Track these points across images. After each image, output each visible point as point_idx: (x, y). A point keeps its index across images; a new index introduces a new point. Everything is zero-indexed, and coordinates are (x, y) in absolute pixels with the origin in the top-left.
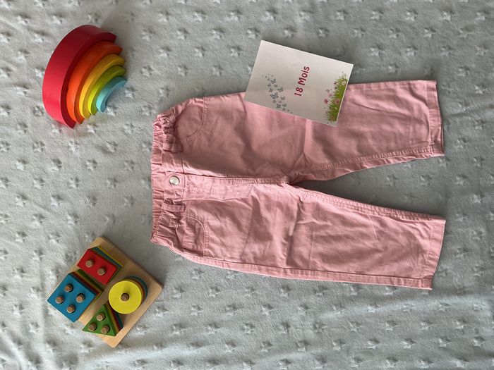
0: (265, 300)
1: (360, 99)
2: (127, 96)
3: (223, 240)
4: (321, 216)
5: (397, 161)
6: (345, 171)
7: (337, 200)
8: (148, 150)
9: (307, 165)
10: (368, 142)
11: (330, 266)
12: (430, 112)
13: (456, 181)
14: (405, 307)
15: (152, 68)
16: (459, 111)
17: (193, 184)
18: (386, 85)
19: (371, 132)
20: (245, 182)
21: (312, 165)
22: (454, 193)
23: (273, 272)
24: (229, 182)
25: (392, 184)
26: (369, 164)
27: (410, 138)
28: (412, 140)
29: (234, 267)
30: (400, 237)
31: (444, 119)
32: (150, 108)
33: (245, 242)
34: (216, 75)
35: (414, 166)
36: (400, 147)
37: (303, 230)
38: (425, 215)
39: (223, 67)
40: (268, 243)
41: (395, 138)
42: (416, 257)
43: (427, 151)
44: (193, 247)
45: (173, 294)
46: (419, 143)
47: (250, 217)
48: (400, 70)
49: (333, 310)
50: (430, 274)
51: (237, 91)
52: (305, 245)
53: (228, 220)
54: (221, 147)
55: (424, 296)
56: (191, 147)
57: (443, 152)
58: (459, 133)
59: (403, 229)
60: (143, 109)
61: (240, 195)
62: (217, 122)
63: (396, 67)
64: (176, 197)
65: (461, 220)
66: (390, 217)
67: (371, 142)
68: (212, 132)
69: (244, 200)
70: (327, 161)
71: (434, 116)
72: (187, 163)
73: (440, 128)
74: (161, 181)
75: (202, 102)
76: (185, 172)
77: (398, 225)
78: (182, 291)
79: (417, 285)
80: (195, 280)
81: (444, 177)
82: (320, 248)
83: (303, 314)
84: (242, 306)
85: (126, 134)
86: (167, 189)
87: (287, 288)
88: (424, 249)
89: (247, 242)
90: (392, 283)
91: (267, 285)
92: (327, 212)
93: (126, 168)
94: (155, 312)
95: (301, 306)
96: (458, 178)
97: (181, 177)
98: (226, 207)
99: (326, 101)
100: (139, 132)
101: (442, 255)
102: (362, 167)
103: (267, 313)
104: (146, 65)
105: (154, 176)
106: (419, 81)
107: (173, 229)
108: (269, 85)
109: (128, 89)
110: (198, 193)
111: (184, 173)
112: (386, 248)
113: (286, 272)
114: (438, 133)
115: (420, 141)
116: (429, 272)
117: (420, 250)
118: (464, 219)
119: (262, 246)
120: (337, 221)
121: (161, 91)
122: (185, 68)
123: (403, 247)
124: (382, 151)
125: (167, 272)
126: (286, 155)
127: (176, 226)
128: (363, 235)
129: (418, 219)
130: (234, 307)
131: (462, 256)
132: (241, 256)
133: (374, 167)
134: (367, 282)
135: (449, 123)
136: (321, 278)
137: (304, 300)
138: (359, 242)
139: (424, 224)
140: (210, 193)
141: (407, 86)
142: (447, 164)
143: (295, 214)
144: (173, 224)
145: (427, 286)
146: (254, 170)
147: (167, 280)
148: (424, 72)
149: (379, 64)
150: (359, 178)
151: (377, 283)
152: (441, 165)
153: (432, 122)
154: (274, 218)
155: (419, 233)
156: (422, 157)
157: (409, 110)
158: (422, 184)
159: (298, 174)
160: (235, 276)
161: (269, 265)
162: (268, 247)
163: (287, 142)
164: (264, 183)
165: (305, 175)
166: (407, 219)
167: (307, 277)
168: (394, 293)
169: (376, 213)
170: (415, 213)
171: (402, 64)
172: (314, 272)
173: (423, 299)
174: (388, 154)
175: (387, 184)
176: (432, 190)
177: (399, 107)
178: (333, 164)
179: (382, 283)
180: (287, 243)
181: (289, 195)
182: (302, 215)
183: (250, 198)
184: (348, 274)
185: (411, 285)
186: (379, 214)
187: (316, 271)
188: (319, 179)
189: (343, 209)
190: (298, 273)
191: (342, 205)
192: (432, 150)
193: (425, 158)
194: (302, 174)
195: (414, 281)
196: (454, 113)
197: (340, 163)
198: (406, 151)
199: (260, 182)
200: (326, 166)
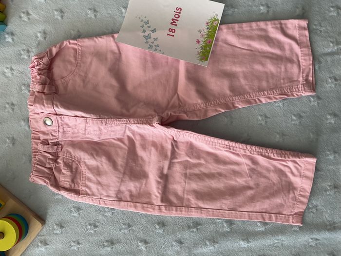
0: (142, 235)
1: (233, 39)
2: (7, 40)
3: (99, 179)
4: (195, 154)
5: (269, 101)
7: (209, 139)
8: (27, 92)
9: (181, 105)
10: (240, 82)
11: (204, 203)
12: (301, 51)
13: (327, 119)
14: (276, 241)
15: (31, 12)
16: (330, 50)
17: (67, 125)
18: (257, 25)
19: (243, 72)
20: (118, 122)
21: (185, 105)
22: (325, 131)
23: (148, 209)
24: (102, 123)
25: (263, 123)
26: (241, 103)
27: (282, 77)
28: (284, 79)
29: (111, 205)
30: (272, 174)
31: (315, 58)
32: (28, 51)
33: (120, 180)
34: (91, 18)
35: (286, 105)
36: (272, 86)
37: (178, 168)
38: (296, 153)
39: (98, 9)
40: (144, 182)
41: (267, 77)
42: (287, 195)
43: (299, 90)
44: (71, 185)
45: (54, 229)
46: (290, 82)
47: (126, 156)
48: (271, 10)
49: (206, 245)
50: (301, 210)
51: (111, 32)
52: (179, 183)
53: (104, 159)
54: (95, 88)
55: (295, 231)
56: (66, 88)
57: (314, 91)
58: (330, 72)
59: (275, 166)
60: (22, 52)
61: (115, 134)
62: (91, 63)
63: (268, 7)
64: (52, 138)
65: (331, 157)
66: (262, 155)
67: (243, 82)
68: (86, 73)
69: (120, 140)
70: (199, 101)
71: (305, 55)
72: (58, 103)
73: (311, 67)
74: (37, 122)
75: (76, 44)
76: (58, 113)
77: (269, 163)
78: (62, 227)
79: (288, 221)
80: (74, 217)
81: (315, 116)
82: (194, 185)
83: (178, 248)
84: (119, 241)
85: (7, 77)
86: (42, 130)
88: (295, 186)
89: (122, 181)
90: (264, 219)
91: (143, 221)
92: (200, 150)
93: (7, 110)
94: (38, 246)
95: (176, 241)
96: (329, 117)
97: (54, 117)
98: (104, 147)
99: (198, 42)
100: (18, 75)
101: (313, 192)
102: (235, 107)
103: (143, 248)
104: (24, 10)
105: (31, 117)
106: (290, 20)
107: (50, 169)
108: (143, 26)
109: (8, 34)
110: (73, 133)
111: (56, 114)
112: (257, 185)
113: (160, 209)
114: (309, 73)
115: (291, 80)
116: (301, 208)
117: (291, 188)
118: (335, 157)
119: (137, 184)
120: (209, 158)
121: (39, 35)
122: (62, 11)
123: (274, 184)
124: (254, 91)
125: (48, 209)
126: (160, 96)
127: (53, 165)
128: (236, 173)
129: (289, 158)
130: (112, 242)
131: (332, 192)
132: (117, 195)
133: (246, 106)
134: (240, 218)
135: (320, 62)
136: (195, 215)
137: (179, 236)
138: (231, 179)
139: (295, 162)
140: (85, 134)
141: (279, 26)
142: (318, 103)
143: (169, 154)
144: (49, 163)
145: (297, 222)
146: (128, 110)
147: (48, 216)
148: (295, 12)
149: (250, 3)
150: (232, 118)
151: (249, 219)
152: (312, 104)
153: (303, 61)
154: (149, 157)
155: (290, 171)
156: (294, 96)
157: (281, 49)
158: (293, 123)
159: (171, 114)
160: (113, 213)
161: (145, 202)
162: (144, 185)
163: (161, 83)
164: (137, 123)
165: (177, 115)
166: (278, 157)
167: (182, 214)
168: (266, 229)
169: (247, 151)
170: (286, 152)
171: (273, 4)
172: (188, 209)
173: (293, 234)
174: (260, 93)
175: (259, 122)
176: (303, 128)
177: (270, 46)
178: (206, 104)
179: (254, 219)
180: (161, 181)
181: (163, 135)
182: (176, 154)
183: (126, 138)
184: (221, 211)
185: (282, 221)
186: (251, 153)
187: (190, 208)
188: (191, 119)
189: (215, 148)
190: (172, 210)
191: (214, 144)
192: (303, 89)
193: (297, 97)
194: (175, 114)
195: (285, 217)
196: (326, 52)
197: (213, 102)
198: (277, 91)
199: (133, 122)
200: (198, 106)
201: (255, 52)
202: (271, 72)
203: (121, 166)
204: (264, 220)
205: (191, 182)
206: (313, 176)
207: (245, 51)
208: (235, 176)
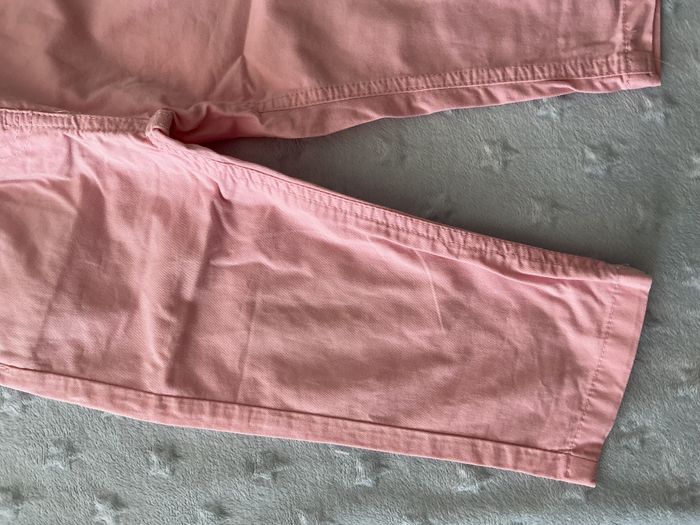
0: (109, 484)
4: (283, 246)
5: (518, 97)
6: (355, 115)
7: (326, 197)
9: (251, 90)
10: (434, 34)
11: (300, 397)
13: (692, 166)
19: (447, 6)
20: (42, 124)
21: (263, 94)
22: (682, 202)
23: (128, 403)
25: (497, 166)
26: (432, 100)
27: (561, 29)
28: (566, 36)
29: (16, 381)
30: (512, 322)
33: (45, 308)
35: (568, 114)
36: (531, 55)
37: (228, 288)
38: (589, 262)
40: (123, 319)
42: (553, 389)
43: (610, 71)
46: (586, 46)
47: (67, 236)
50: (595, 440)
52: (230, 330)
55: (572, 502)
57: (658, 74)
61: (39, 166)
66: (483, 260)
67: (443, 34)
69: (59, 187)
70: (306, 82)
77: (506, 287)
79: (552, 469)
81: (654, 153)
82: (275, 341)
84: (38, 492)
87: (171, 453)
88: (581, 363)
89: (51, 310)
90: (478, 456)
91: (114, 439)
92: (302, 236)
95: (207, 506)
96: (697, 159)
101: (633, 386)
102: (412, 109)
112: (466, 353)
113: (163, 407)
114: (643, 19)
115: (589, 41)
116: (592, 433)
117: (568, 368)
119: (101, 327)
120: (328, 264)
123: (516, 352)
124: (474, 64)
126: (189, 60)
128: (402, 312)
129: (565, 273)
130: (16, 495)
131: (694, 391)
132: (34, 351)
134: (405, 450)
136: (269, 430)
137: (217, 490)
138: (389, 330)
139: (584, 288)
142: (667, 115)
143: (203, 237)
145: (580, 475)
150: (402, 142)
151: (434, 454)
152: (648, 116)
154: (143, 244)
155: (567, 316)
156: (593, 87)
158: (588, 170)
159: (208, 109)
160: (24, 406)
161: (118, 382)
162: (120, 331)
163: (195, 21)
164: (99, 130)
165: (229, 113)
166: (533, 268)
167: (230, 425)
168: (482, 488)
169: (439, 246)
170: (559, 255)
172: (251, 411)
173: (566, 512)
174: (492, 73)
175: (484, 163)
176: (616, 191)
178: (325, 94)
179: (449, 456)
180: (173, 320)
181: (189, 178)
182: (228, 241)
183: (76, 183)
184: (349, 423)
185: (534, 468)
186: (450, 252)
187: (255, 409)
188: (274, 132)
189: (345, 230)
190: (202, 412)
191: (340, 216)
192: (623, 66)
193: (603, 91)
194: (221, 113)
195: (545, 457)
197: (346, 90)
198: (545, 69)
199: (87, 126)
200: (302, 98)
202: (529, 10)
203: (52, 265)
204: (480, 462)
205: (266, 329)
206: (638, 336)
208: (399, 322)
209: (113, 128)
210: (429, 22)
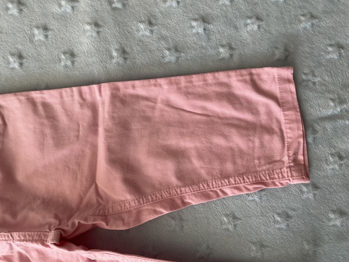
5: (237, 193)
6: (155, 212)
9: (101, 202)
10: (191, 162)
12: (285, 115)
13: (330, 220)
16: (330, 112)
18: (214, 77)
19: (197, 149)
22: (326, 238)
25: (231, 227)
26: (194, 198)
27: (256, 155)
28: (259, 159)
31: (307, 125)
35: (264, 198)
36: (242, 170)
43: (283, 177)
46: (269, 163)
48: (236, 54)
57: (308, 176)
58: (331, 146)
63: (231, 48)
67: (197, 163)
69: (8, 259)
70: (129, 197)
71: (292, 121)
73: (301, 140)
81: (310, 214)
96: (332, 216)
102: (184, 203)
106: (266, 69)
114: (298, 148)
115: (271, 161)
124: (214, 177)
126: (68, 189)
133: (204, 202)
135: (315, 132)
141: (248, 78)
142: (314, 195)
146: (14, 215)
148: (274, 54)
149: (204, 44)
150: (181, 219)
152: (305, 196)
153: (288, 130)
156: (275, 185)
157: (253, 113)
158: (277, 226)
159: (79, 223)
165: (90, 223)
171: (239, 43)
174: (223, 182)
175: (224, 227)
176: (292, 235)
177: (236, 109)
178: (139, 202)
183: (16, 256)
188: (114, 228)
192: (289, 174)
193: (280, 186)
194: (85, 223)
196: (323, 116)
197: (150, 198)
198: (250, 177)
199: (18, 238)
200: (127, 205)
201: (213, 118)
202: (238, 147)
207: (198, 117)
209: (31, 239)
210: (188, 157)
